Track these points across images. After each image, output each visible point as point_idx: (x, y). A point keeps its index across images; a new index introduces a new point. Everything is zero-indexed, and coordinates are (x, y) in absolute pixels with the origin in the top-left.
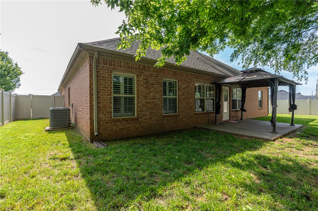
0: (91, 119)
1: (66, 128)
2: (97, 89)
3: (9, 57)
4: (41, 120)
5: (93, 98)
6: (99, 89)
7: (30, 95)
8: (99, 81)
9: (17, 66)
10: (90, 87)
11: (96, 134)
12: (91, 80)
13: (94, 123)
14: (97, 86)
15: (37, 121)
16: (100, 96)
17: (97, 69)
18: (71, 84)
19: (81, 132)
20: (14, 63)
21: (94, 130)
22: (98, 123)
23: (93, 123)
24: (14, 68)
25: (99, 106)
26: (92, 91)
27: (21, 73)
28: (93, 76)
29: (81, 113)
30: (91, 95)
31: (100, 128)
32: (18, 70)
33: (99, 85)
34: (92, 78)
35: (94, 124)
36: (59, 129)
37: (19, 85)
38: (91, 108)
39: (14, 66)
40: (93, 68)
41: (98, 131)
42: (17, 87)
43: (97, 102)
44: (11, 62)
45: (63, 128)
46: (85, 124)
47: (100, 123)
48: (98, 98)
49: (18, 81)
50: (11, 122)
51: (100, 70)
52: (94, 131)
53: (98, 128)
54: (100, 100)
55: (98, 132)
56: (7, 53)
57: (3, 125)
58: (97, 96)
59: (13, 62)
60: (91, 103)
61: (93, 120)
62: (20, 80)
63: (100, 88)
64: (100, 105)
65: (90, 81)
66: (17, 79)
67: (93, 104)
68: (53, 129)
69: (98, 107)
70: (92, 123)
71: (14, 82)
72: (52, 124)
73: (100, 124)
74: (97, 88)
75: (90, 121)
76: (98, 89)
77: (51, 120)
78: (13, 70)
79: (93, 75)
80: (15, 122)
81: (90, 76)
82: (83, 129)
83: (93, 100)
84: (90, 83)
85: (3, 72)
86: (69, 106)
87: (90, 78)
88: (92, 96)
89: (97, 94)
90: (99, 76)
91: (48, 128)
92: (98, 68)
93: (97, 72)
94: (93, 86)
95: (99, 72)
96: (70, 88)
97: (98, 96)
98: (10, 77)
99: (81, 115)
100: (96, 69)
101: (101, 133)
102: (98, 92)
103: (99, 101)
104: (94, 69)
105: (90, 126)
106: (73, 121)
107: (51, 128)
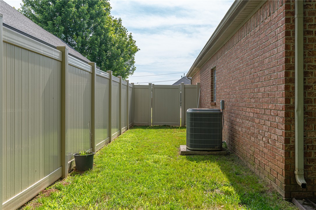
0: (287, 141)
1: (215, 153)
2: (304, 66)
3: (123, 26)
4: (166, 130)
5: (294, 88)
6: (309, 66)
7: (150, 84)
8: (308, 45)
9: (131, 40)
10: (287, 61)
11: (300, 181)
12: (289, 44)
13: (294, 153)
14: (304, 58)
15: (161, 131)
16: (311, 84)
17: (304, 13)
18: (219, 60)
19: (249, 165)
20: (128, 35)
21: (294, 170)
22: (306, 154)
23: (291, 152)
24: (128, 43)
25: (306, 111)
26: (291, 71)
27: (136, 50)
28: (294, 34)
29: (248, 124)
30: (289, 80)
31: (310, 166)
32: (132, 46)
33: (309, 55)
34: (291, 39)
35: (294, 155)
36: (204, 152)
37: (134, 69)
38: (287, 115)
39: (128, 39)
40: (293, 14)
41: (304, 175)
42: (131, 72)
43: (304, 99)
44: (125, 33)
45: (210, 152)
46: (266, 151)
47: (311, 152)
48: (306, 87)
49: (132, 62)
50: (128, 129)
51: (311, 17)
52: (296, 172)
53: (306, 167)
54: (310, 94)
55: (305, 178)
56: (120, 21)
57: (120, 134)
58: (305, 83)
59: (127, 33)
60: (287, 101)
61: (291, 144)
62: (134, 61)
63: (310, 62)
64: (310, 108)
65: (287, 47)
66: (131, 60)
67: (294, 103)
68: (194, 152)
69: (306, 113)
70: (289, 152)
71: (128, 65)
72: (191, 141)
73: (310, 156)
74: (304, 62)
75: (286, 146)
76: (307, 64)
77: (189, 133)
78: (127, 46)
79: (294, 32)
80: (133, 130)
81: (287, 34)
82: (257, 162)
83: (294, 95)
84: (286, 52)
85: (116, 50)
86: (212, 105)
87: (286, 39)
88: (291, 85)
89: (305, 79)
90: (309, 33)
91: (184, 148)
92: (307, 11)
93: (304, 21)
94: (294, 59)
95: (307, 21)
96: (217, 68)
97: (307, 84)
98: (124, 57)
99: (249, 129)
100: (302, 15)
101: (312, 180)
102: (306, 74)
103: (307, 97)
104: (296, 16)
105: (286, 159)
106: (225, 138)
107: (189, 148)
